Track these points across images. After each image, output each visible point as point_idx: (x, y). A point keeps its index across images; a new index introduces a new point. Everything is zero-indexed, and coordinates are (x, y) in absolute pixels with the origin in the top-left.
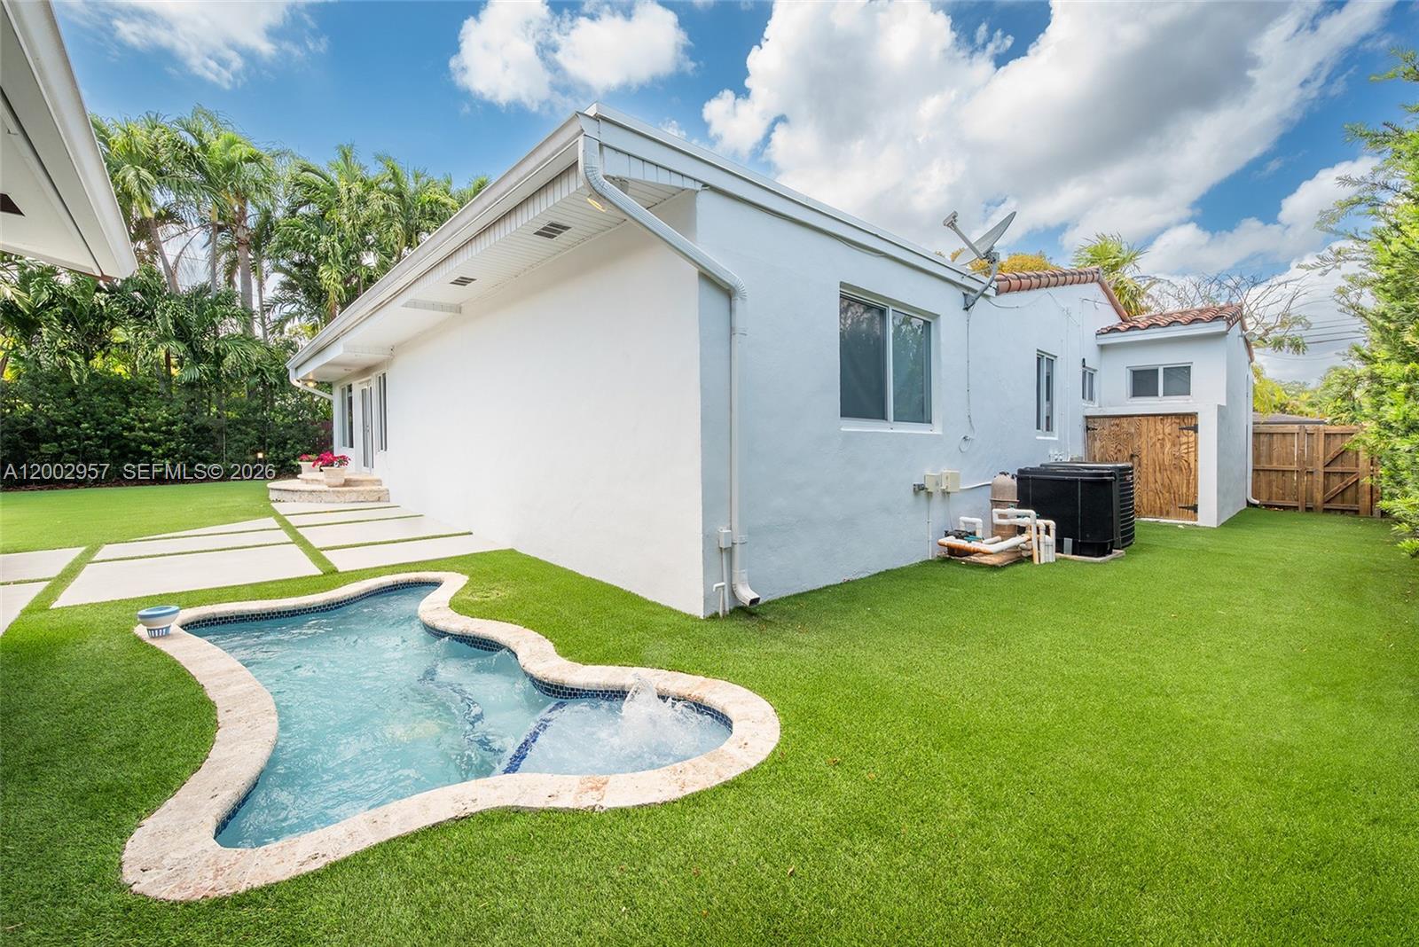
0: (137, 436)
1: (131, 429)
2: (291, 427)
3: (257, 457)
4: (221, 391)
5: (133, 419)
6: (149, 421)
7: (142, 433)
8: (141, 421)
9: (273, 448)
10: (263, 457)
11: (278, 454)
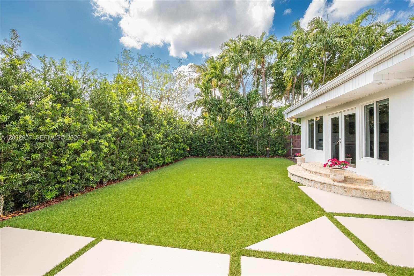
0: (236, 142)
1: (235, 140)
2: (278, 138)
3: (267, 149)
4: (256, 126)
5: (235, 136)
6: (239, 137)
7: (237, 141)
8: (237, 137)
9: (272, 146)
10: (269, 149)
11: (274, 149)
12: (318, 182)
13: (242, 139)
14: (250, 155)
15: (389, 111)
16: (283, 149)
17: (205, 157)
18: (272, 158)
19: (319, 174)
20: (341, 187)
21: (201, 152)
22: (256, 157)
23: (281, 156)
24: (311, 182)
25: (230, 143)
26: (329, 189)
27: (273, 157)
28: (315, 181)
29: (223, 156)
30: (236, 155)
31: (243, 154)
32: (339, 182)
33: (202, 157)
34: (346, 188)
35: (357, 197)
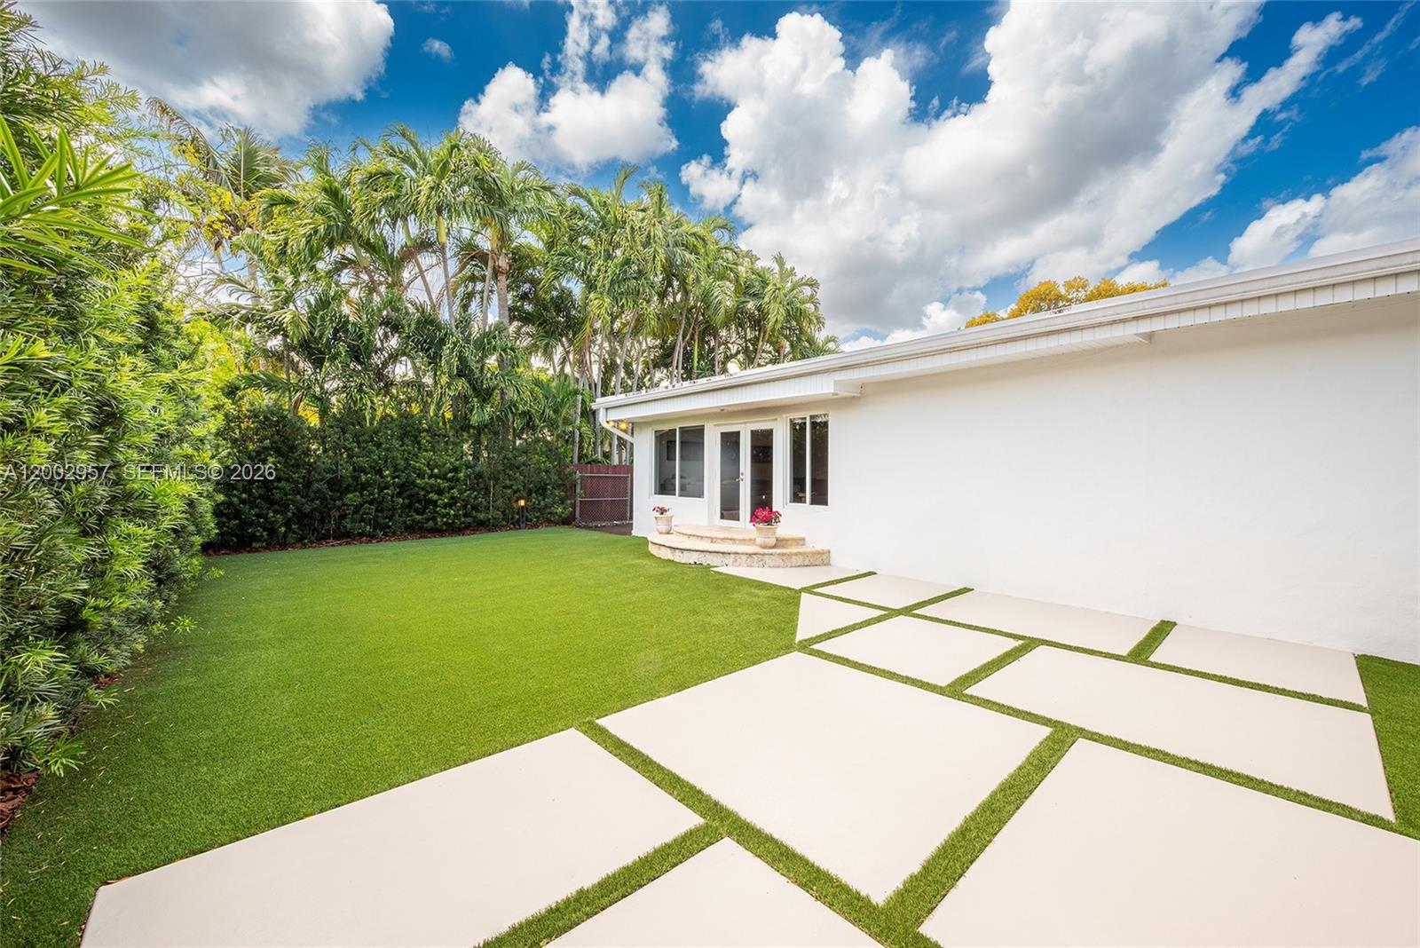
3: (519, 504)
5: (424, 465)
6: (437, 466)
8: (429, 467)
9: (534, 495)
10: (526, 504)
11: (539, 502)
12: (742, 554)
13: (450, 475)
14: (468, 527)
15: (827, 432)
16: (562, 503)
17: (283, 545)
18: (534, 530)
19: (731, 542)
20: (779, 554)
21: (265, 529)
22: (489, 531)
23: (556, 524)
24: (727, 556)
25: (402, 487)
26: (761, 563)
27: (535, 526)
28: (738, 553)
29: (372, 538)
30: (421, 529)
31: (446, 524)
32: (770, 548)
33: (269, 547)
34: (783, 554)
35: (799, 566)
